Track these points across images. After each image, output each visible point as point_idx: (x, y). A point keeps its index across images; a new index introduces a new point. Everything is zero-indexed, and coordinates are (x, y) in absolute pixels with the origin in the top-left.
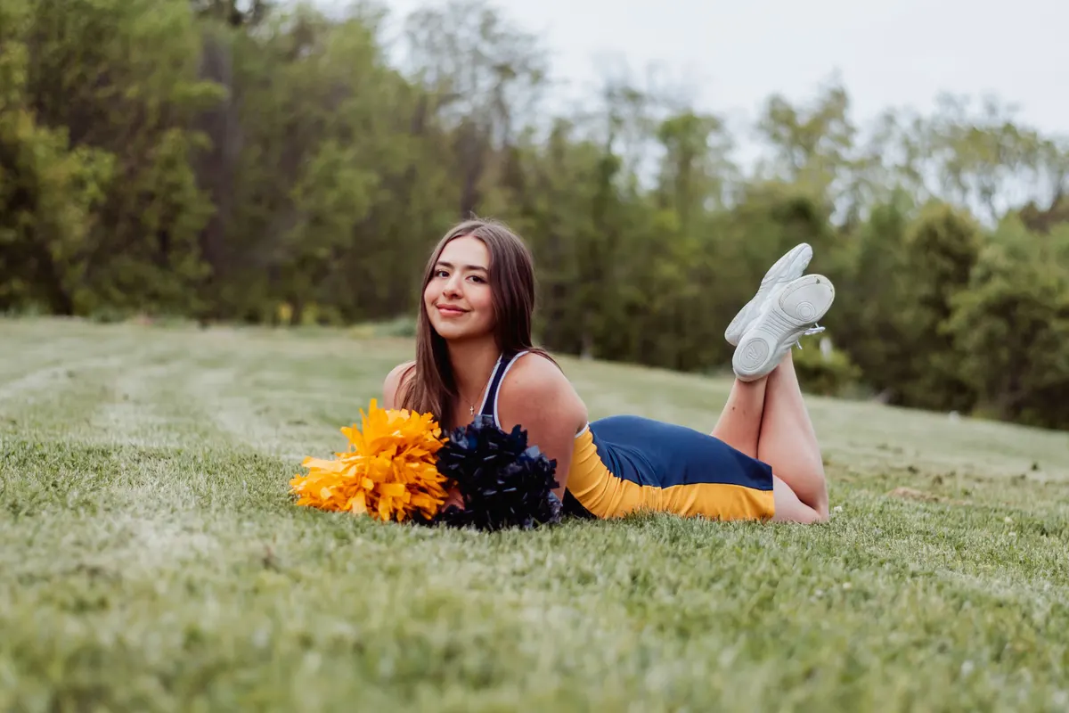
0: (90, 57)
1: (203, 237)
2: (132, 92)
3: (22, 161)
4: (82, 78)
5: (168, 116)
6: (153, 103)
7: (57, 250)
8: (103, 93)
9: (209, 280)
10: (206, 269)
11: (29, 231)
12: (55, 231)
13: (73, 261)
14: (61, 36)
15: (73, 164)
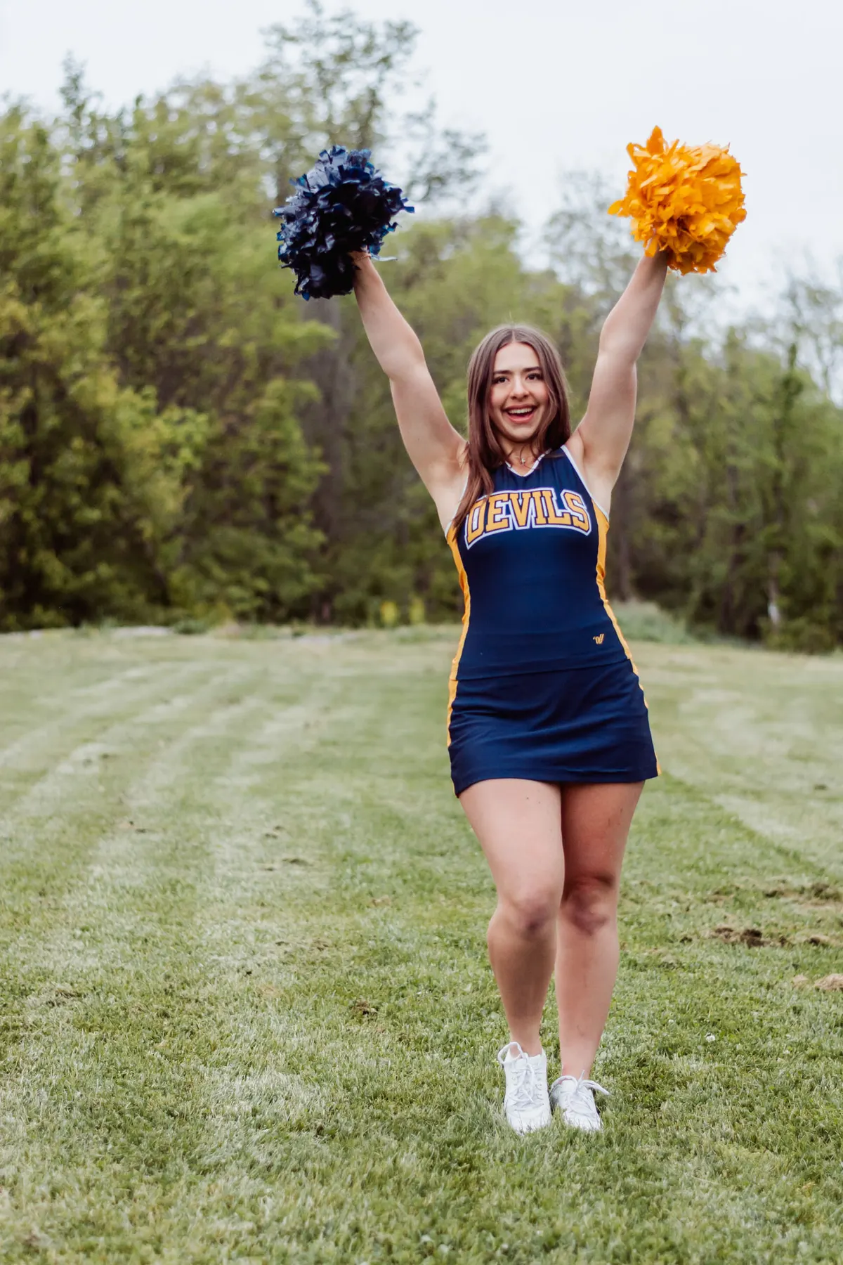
0: (179, 301)
1: (316, 499)
2: (226, 340)
3: (104, 429)
4: (169, 326)
5: (269, 364)
6: (250, 349)
7: (147, 528)
8: (193, 342)
9: (324, 548)
10: (319, 537)
11: (115, 507)
12: (144, 506)
13: (168, 538)
14: (144, 280)
15: (163, 428)
